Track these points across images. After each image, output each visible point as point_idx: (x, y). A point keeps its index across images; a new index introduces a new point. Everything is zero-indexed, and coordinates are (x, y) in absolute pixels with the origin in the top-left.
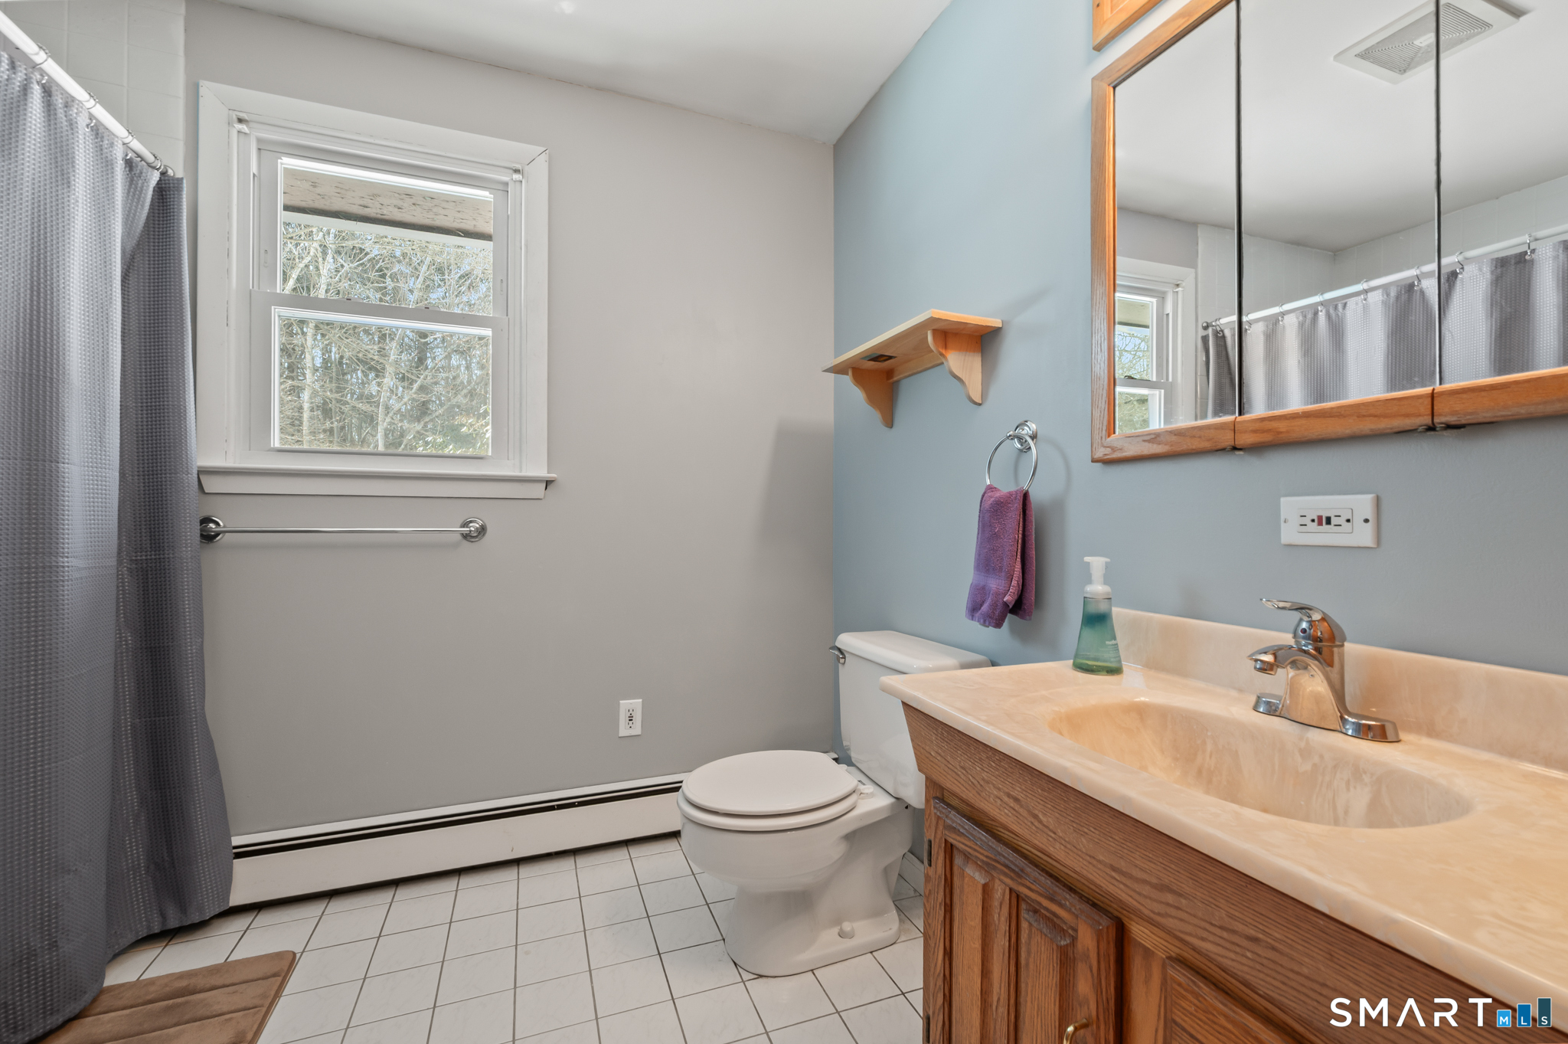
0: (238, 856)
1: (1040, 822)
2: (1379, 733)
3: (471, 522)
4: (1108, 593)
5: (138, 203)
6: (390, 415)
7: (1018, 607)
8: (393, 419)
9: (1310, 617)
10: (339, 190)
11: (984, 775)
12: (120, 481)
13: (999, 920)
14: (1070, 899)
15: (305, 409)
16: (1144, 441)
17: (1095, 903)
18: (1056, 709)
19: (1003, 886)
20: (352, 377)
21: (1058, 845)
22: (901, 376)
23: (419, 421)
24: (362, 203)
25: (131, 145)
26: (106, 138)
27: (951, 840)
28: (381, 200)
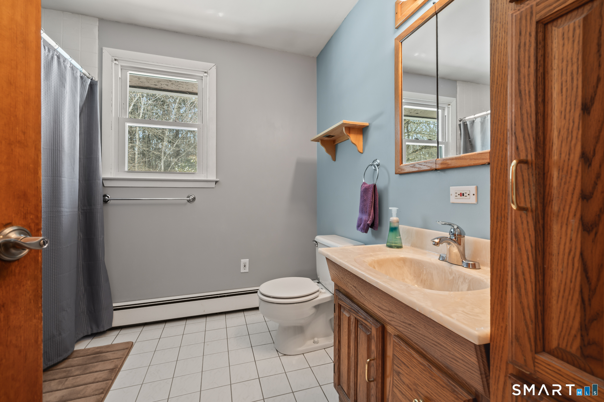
0: (115, 310)
1: (361, 294)
2: (474, 267)
3: (191, 196)
4: (398, 220)
5: (84, 90)
6: (166, 156)
7: (373, 225)
8: (167, 157)
9: (453, 227)
10: (147, 80)
11: (347, 280)
12: (79, 183)
13: (352, 328)
14: (370, 319)
15: (136, 154)
16: (410, 167)
17: (377, 320)
18: (374, 259)
19: (353, 317)
20: (152, 141)
21: (366, 301)
22: (338, 142)
23: (176, 158)
24: (155, 84)
25: (82, 71)
26: (75, 70)
27: (340, 303)
28: (161, 83)
